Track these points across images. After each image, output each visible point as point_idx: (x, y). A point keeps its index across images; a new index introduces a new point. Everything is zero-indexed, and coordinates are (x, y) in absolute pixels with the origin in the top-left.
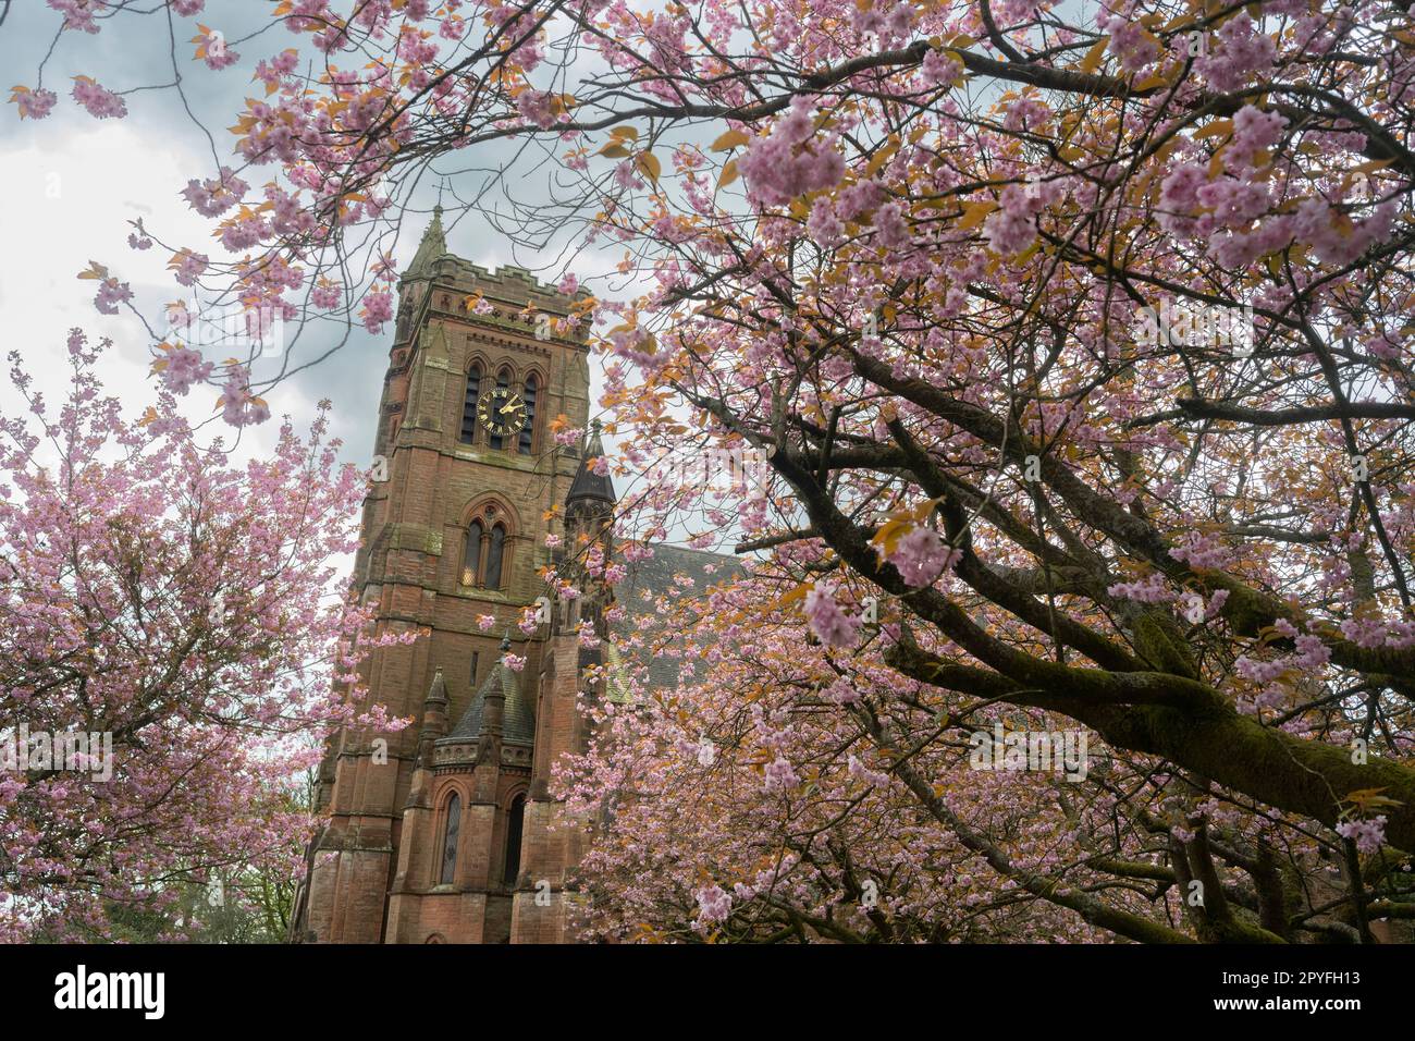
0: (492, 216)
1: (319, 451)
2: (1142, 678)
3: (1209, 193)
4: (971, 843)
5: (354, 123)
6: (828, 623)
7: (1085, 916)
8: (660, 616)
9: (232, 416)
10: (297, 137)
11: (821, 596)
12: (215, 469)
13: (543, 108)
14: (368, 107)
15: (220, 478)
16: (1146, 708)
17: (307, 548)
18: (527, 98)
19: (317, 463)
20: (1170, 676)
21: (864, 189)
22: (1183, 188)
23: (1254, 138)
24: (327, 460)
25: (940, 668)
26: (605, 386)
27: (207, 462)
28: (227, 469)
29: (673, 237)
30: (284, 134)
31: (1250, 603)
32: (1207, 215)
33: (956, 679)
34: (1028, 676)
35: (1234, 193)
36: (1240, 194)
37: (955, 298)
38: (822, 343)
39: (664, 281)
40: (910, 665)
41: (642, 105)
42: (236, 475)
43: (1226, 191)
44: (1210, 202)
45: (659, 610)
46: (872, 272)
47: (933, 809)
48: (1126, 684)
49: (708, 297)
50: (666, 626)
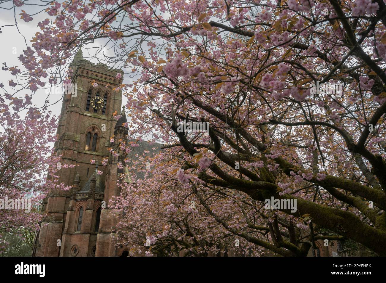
0: (99, 60)
1: (45, 114)
2: (261, 183)
3: (272, 83)
4: (219, 221)
5: (65, 41)
6: (182, 178)
7: (247, 239)
8: (140, 161)
9: (31, 117)
10: (50, 44)
11: (181, 172)
13: (115, 35)
14: (69, 37)
16: (262, 190)
17: (42, 140)
18: (111, 33)
19: (45, 118)
20: (267, 183)
21: (196, 69)
22: (267, 79)
23: (282, 70)
24: (48, 116)
25: (212, 180)
26: (127, 102)
29: (147, 67)
30: (46, 43)
31: (287, 165)
32: (272, 88)
33: (216, 182)
34: (233, 182)
35: (278, 84)
36: (279, 84)
37: (218, 92)
38: (185, 96)
39: (144, 75)
40: (204, 179)
41: (140, 32)
43: (276, 83)
44: (273, 85)
45: (140, 159)
46: (197, 85)
47: (210, 213)
48: (257, 185)
49: (156, 83)
50: (142, 164)
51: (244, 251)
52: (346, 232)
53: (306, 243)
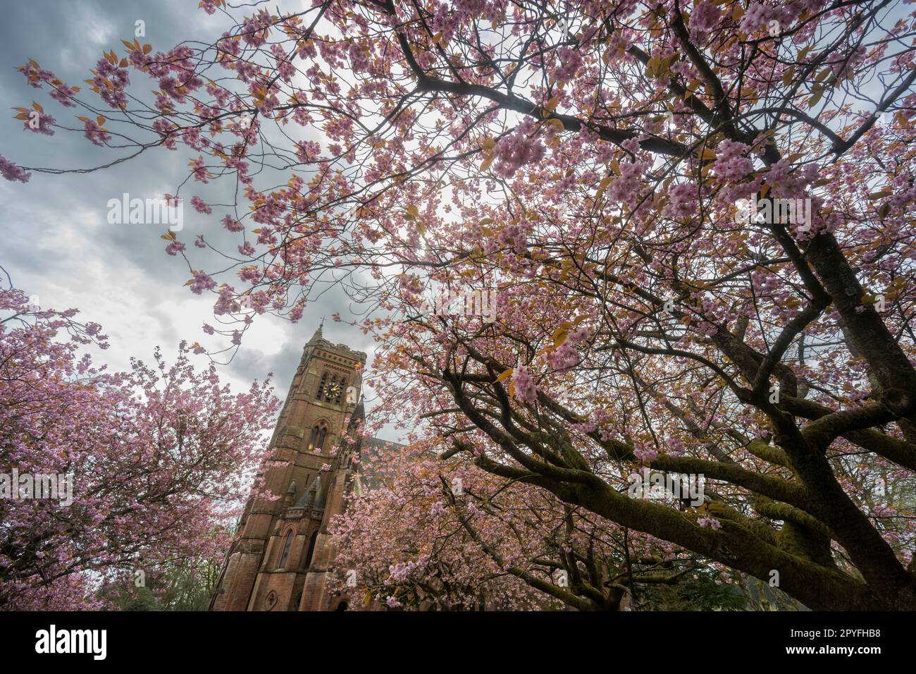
1: (265, 391)
4: (486, 550)
7: (527, 581)
8: (380, 457)
12: (225, 394)
15: (225, 398)
16: (574, 485)
17: (253, 426)
19: (263, 395)
20: (582, 471)
24: (268, 394)
27: (222, 392)
28: (229, 395)
40: (485, 465)
42: (232, 397)
45: (380, 454)
47: (473, 535)
50: (381, 461)
51: (511, 603)
52: (739, 560)
53: (617, 588)
